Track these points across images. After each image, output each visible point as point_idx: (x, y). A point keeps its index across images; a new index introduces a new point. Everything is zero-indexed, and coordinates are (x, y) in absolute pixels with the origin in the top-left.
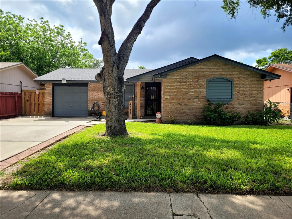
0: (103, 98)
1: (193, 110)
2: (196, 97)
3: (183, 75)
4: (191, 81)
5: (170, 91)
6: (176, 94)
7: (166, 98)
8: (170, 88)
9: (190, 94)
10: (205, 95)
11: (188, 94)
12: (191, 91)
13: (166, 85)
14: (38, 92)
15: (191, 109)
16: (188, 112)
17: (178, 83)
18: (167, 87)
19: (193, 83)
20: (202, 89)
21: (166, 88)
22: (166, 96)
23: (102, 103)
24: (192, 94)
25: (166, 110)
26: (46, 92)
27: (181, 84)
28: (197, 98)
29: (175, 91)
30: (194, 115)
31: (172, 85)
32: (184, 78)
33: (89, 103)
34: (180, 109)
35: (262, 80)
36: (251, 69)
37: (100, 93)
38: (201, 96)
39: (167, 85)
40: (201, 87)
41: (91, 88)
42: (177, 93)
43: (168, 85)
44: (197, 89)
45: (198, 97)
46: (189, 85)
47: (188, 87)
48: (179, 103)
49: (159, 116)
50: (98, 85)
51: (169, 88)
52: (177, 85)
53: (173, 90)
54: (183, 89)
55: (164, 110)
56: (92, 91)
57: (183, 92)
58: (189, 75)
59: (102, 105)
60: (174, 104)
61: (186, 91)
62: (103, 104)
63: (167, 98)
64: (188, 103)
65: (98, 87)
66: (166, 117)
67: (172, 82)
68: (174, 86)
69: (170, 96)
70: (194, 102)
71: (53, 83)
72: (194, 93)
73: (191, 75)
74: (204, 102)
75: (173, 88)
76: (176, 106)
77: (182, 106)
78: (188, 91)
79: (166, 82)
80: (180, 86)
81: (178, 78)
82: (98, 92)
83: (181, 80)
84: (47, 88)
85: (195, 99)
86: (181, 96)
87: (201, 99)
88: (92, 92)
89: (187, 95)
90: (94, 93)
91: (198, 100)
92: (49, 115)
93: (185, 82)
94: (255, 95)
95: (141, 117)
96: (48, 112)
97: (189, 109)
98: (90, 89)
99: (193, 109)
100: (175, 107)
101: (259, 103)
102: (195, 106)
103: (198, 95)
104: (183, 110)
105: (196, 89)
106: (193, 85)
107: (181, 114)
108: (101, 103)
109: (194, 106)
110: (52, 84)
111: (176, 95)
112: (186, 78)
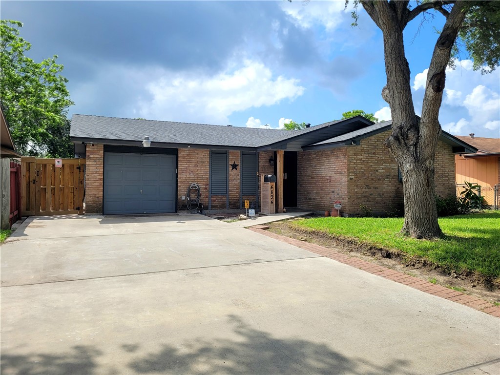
0: (206, 177)
1: (383, 196)
2: (388, 176)
3: (372, 142)
4: (381, 151)
5: (356, 166)
6: (363, 171)
7: (350, 177)
8: (356, 161)
9: (380, 171)
10: (397, 174)
11: (377, 171)
12: (381, 167)
13: (350, 157)
14: (61, 162)
15: (381, 194)
16: (378, 199)
17: (366, 155)
18: (352, 160)
19: (383, 155)
20: (394, 165)
21: (351, 162)
22: (350, 174)
23: (204, 186)
24: (383, 171)
25: (350, 197)
26: (90, 163)
27: (369, 156)
28: (387, 178)
29: (362, 166)
30: (385, 203)
31: (358, 157)
32: (373, 147)
33: (180, 186)
34: (368, 195)
35: (454, 154)
36: (451, 138)
37: (199, 168)
38: (392, 174)
39: (352, 157)
40: (392, 161)
41: (184, 157)
42: (364, 169)
43: (354, 157)
44: (388, 165)
45: (389, 175)
46: (378, 157)
47: (378, 161)
48: (367, 184)
49: (338, 206)
50: (197, 152)
51: (354, 161)
52: (364, 158)
53: (360, 165)
54: (371, 164)
55: (349, 197)
56: (185, 164)
57: (371, 168)
58: (378, 143)
59: (204, 191)
60: (360, 187)
61: (375, 166)
62: (206, 189)
63: (352, 177)
64: (378, 186)
65: (197, 156)
66: (351, 208)
67: (359, 153)
68: (361, 159)
69: (355, 175)
70: (384, 184)
71: (104, 145)
72: (384, 171)
73: (380, 143)
74: (396, 184)
75: (359, 161)
76: (363, 190)
77: (370, 190)
78: (377, 166)
79: (351, 152)
80: (368, 159)
81: (365, 146)
82: (196, 166)
83: (368, 150)
84: (91, 156)
85: (386, 179)
86: (370, 175)
87: (393, 179)
88: (187, 166)
89: (377, 173)
90: (190, 168)
91: (389, 180)
92: (98, 212)
93: (374, 154)
94: (447, 175)
95: (285, 210)
96: (94, 205)
97: (379, 194)
98: (181, 159)
99: (383, 194)
100: (362, 192)
101: (451, 184)
102: (386, 190)
103: (388, 174)
104: (372, 196)
105: (386, 165)
106: (383, 158)
107: (370, 203)
108: (202, 187)
109: (384, 190)
110: (103, 147)
111: (363, 173)
112: (375, 147)
